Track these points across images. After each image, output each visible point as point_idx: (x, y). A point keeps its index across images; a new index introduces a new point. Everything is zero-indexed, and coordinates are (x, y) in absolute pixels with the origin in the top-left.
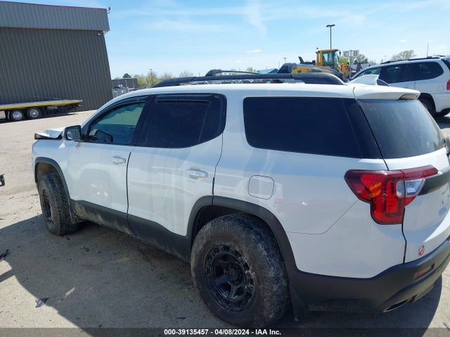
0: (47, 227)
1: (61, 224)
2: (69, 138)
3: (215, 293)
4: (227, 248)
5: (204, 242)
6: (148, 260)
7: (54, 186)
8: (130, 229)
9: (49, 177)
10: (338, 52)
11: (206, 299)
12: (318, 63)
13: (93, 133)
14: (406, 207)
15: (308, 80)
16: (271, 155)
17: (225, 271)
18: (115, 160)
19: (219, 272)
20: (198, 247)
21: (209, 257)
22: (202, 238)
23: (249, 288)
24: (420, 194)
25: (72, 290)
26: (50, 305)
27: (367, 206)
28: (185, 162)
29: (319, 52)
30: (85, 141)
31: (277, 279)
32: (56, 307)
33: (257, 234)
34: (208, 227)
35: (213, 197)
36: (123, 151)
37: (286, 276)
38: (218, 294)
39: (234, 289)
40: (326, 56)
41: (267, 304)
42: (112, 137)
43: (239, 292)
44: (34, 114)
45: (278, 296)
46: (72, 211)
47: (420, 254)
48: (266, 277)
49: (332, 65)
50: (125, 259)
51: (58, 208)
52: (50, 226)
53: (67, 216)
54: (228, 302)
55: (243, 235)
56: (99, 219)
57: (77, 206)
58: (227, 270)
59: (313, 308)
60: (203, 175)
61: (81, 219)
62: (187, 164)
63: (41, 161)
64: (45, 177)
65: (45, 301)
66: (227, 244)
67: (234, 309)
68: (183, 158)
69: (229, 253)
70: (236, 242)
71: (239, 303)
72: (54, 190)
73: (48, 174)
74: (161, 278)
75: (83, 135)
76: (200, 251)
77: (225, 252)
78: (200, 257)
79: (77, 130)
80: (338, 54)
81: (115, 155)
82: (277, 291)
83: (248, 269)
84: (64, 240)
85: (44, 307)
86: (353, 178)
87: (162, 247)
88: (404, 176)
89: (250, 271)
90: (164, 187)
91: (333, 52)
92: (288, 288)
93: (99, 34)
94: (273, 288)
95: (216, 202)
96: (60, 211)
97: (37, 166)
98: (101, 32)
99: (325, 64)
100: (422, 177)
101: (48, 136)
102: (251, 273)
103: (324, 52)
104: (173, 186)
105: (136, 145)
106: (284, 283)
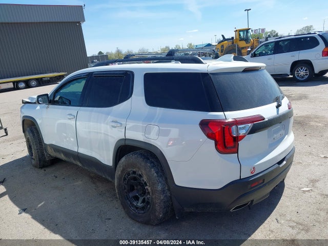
0: (32, 163)
1: (39, 160)
2: (40, 102)
3: (129, 203)
4: (134, 173)
5: (121, 168)
6: (94, 183)
7: (34, 135)
8: (80, 162)
9: (30, 129)
10: (250, 30)
11: (124, 206)
12: (236, 39)
13: (57, 99)
14: (239, 142)
15: (184, 60)
16: (159, 111)
17: (135, 188)
18: (69, 117)
19: (132, 189)
20: (118, 173)
21: (125, 179)
22: (120, 167)
23: (148, 199)
24: (249, 134)
25: (43, 203)
26: (27, 213)
27: (213, 142)
28: (110, 116)
29: (237, 31)
30: (51, 104)
31: (163, 191)
32: (31, 214)
33: (152, 162)
34: (123, 159)
35: (125, 140)
36: (73, 110)
37: (169, 190)
38: (131, 203)
39: (141, 199)
40: (242, 33)
41: (158, 208)
42: (70, 101)
43: (144, 201)
44: (33, 83)
45: (164, 202)
46: (46, 152)
47: (252, 173)
48: (156, 190)
49: (246, 40)
50: (79, 183)
51: (37, 149)
52: (33, 162)
53: (43, 155)
54: (137, 208)
55: (143, 164)
56: (62, 156)
57: (49, 148)
58: (137, 187)
59: (187, 210)
60: (119, 125)
61: (52, 157)
62: (110, 118)
63: (26, 119)
64: (28, 129)
65: (24, 210)
66: (134, 170)
67: (140, 212)
68: (108, 114)
69: (135, 176)
70: (139, 168)
71: (143, 208)
72: (34, 137)
73: (30, 127)
74: (100, 195)
75: (50, 100)
76: (119, 175)
77: (133, 175)
78: (119, 179)
79: (46, 97)
80: (251, 32)
81: (69, 113)
82: (163, 199)
83: (147, 185)
84: (42, 171)
85: (24, 214)
86: (204, 125)
87: (100, 174)
88: (237, 122)
89: (148, 187)
90: (97, 133)
91: (247, 30)
92: (171, 197)
93: (78, 24)
94: (160, 197)
95: (127, 143)
96: (38, 152)
97: (23, 121)
98: (79, 23)
99: (241, 40)
100: (251, 123)
101: (29, 101)
102: (148, 188)
103: (240, 31)
104: (103, 132)
105: (81, 106)
106: (168, 194)
